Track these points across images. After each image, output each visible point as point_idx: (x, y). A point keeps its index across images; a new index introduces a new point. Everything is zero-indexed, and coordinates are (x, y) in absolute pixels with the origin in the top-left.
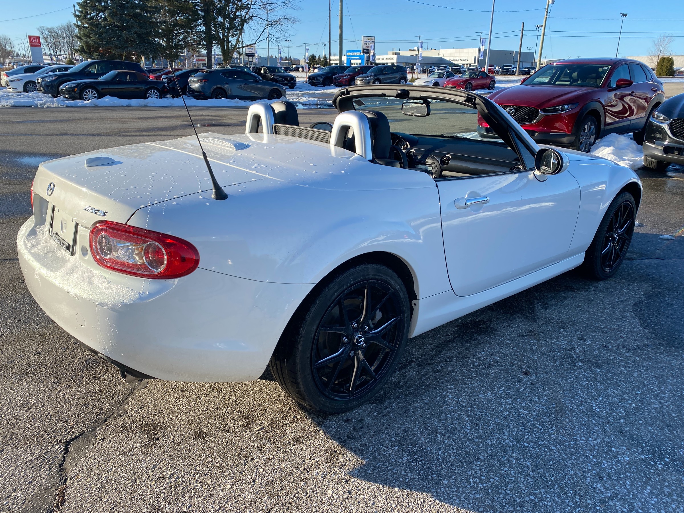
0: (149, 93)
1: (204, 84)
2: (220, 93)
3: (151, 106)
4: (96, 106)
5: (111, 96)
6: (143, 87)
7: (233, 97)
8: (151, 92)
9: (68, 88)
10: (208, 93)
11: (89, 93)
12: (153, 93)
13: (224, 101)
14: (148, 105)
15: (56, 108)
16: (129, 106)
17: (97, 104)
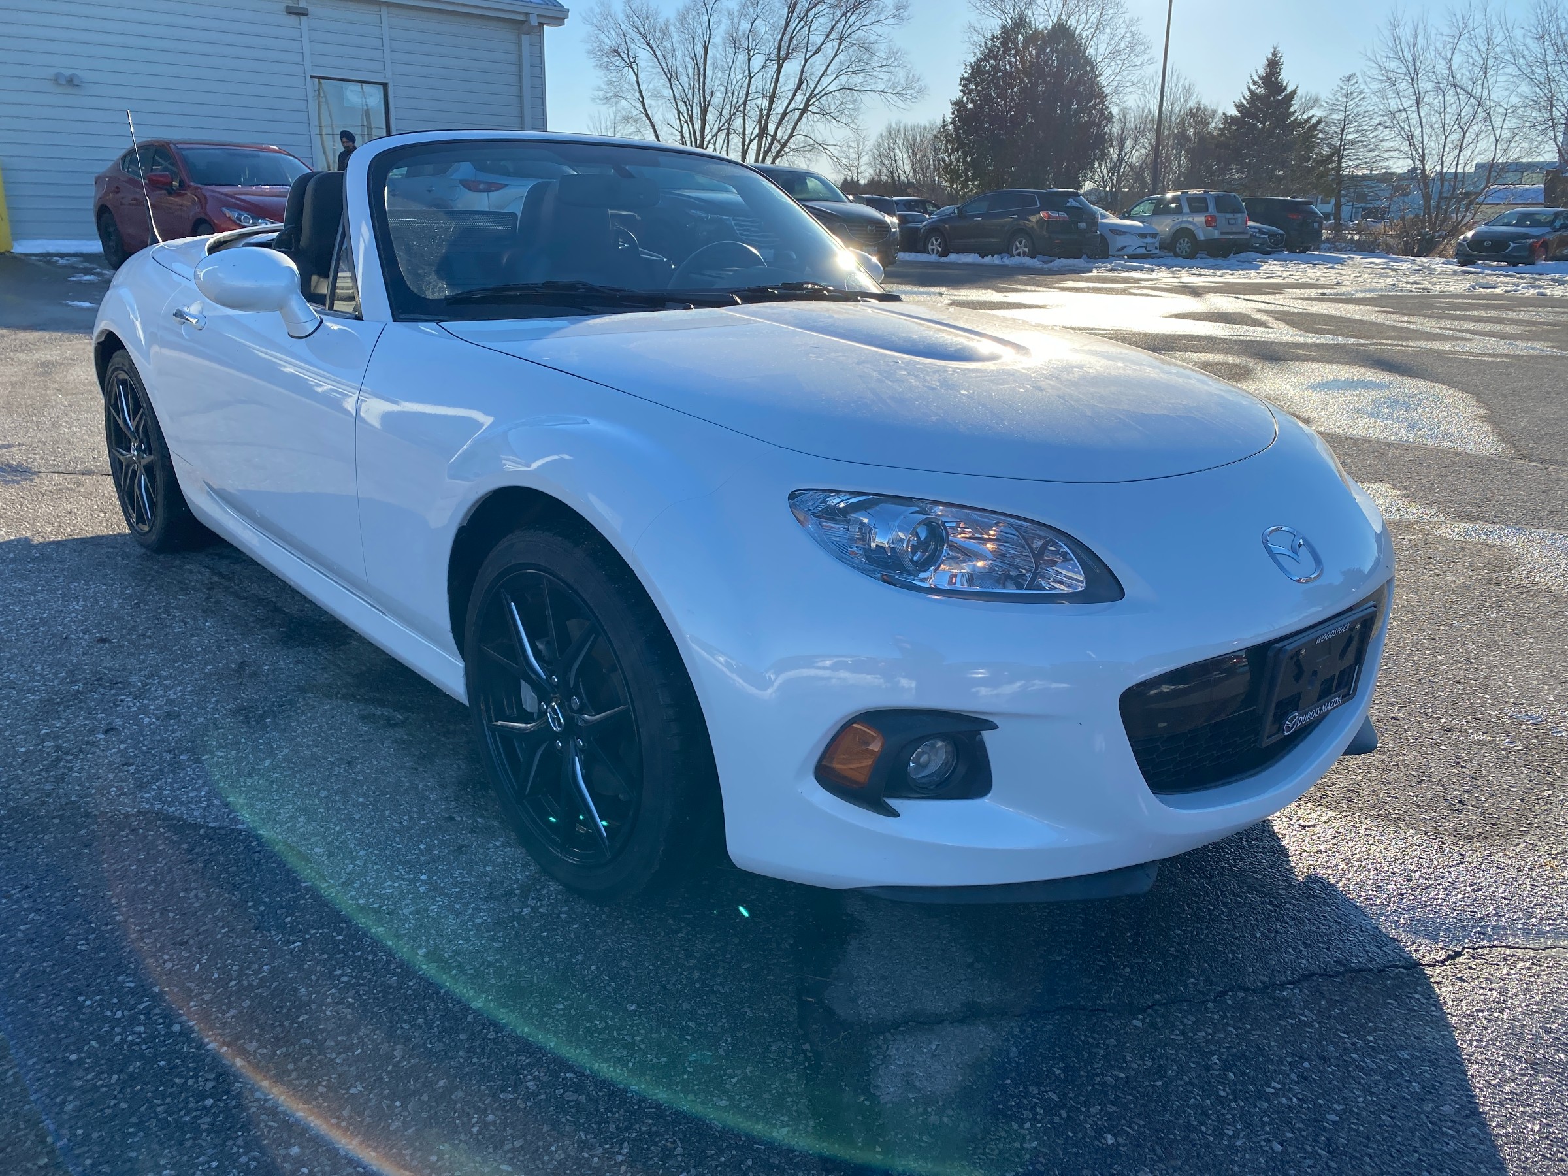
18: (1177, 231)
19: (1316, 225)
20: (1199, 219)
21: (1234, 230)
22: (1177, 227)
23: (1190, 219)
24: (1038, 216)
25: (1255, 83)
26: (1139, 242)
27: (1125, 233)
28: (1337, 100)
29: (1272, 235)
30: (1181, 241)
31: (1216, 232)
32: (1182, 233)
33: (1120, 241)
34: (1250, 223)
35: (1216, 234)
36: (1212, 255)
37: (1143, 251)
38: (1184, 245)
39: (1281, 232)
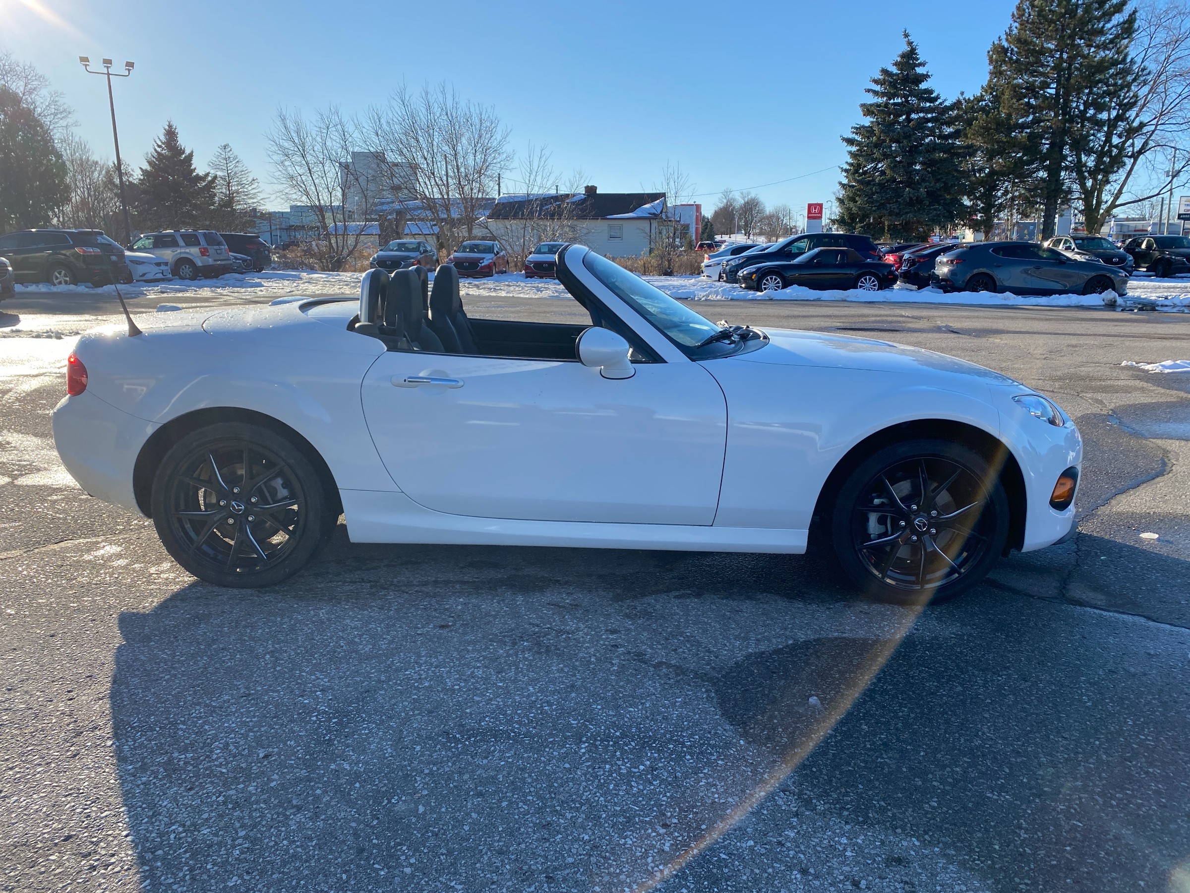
0: (862, 282)
1: (955, 267)
2: (983, 281)
3: (852, 302)
4: (771, 300)
5: (799, 285)
6: (854, 272)
7: (1002, 290)
8: (865, 279)
9: (747, 274)
10: (960, 283)
11: (771, 282)
12: (869, 281)
13: (985, 296)
14: (848, 299)
15: (718, 301)
16: (819, 300)
17: (772, 297)
18: (180, 259)
19: (266, 252)
20: (194, 251)
21: (221, 258)
22: (179, 256)
23: (188, 250)
24: (73, 250)
25: (159, 146)
26: (157, 269)
27: (143, 263)
28: (220, 162)
29: (244, 260)
30: (183, 267)
31: (210, 260)
32: (183, 261)
33: (141, 269)
34: (230, 253)
35: (210, 261)
36: (207, 277)
37: (160, 276)
38: (186, 270)
39: (249, 258)
